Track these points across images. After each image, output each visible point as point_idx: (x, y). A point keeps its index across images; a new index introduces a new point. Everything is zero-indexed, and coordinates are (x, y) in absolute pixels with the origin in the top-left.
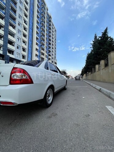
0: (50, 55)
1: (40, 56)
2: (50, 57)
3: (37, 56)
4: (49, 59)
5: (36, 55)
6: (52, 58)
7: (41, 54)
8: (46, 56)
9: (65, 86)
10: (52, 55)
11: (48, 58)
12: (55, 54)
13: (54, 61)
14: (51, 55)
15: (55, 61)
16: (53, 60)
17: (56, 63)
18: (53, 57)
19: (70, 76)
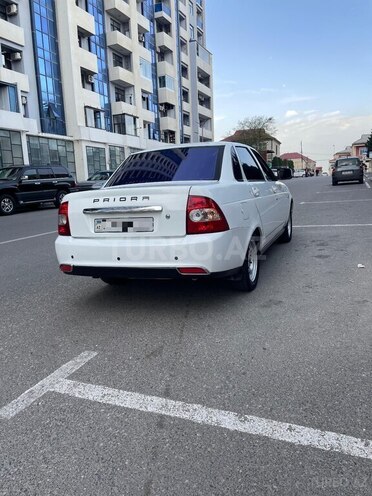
0: (163, 26)
1: (103, 37)
2: (167, 40)
3: (85, 42)
4: (163, 53)
5: (83, 34)
6: (182, 44)
7: (108, 22)
8: (141, 31)
9: (286, 228)
10: (181, 19)
11: (153, 47)
12: (199, 13)
13: (193, 60)
14: (173, 20)
15: (200, 63)
16: (185, 58)
17: (205, 79)
18: (186, 34)
19: (296, 155)
